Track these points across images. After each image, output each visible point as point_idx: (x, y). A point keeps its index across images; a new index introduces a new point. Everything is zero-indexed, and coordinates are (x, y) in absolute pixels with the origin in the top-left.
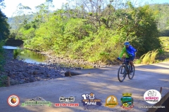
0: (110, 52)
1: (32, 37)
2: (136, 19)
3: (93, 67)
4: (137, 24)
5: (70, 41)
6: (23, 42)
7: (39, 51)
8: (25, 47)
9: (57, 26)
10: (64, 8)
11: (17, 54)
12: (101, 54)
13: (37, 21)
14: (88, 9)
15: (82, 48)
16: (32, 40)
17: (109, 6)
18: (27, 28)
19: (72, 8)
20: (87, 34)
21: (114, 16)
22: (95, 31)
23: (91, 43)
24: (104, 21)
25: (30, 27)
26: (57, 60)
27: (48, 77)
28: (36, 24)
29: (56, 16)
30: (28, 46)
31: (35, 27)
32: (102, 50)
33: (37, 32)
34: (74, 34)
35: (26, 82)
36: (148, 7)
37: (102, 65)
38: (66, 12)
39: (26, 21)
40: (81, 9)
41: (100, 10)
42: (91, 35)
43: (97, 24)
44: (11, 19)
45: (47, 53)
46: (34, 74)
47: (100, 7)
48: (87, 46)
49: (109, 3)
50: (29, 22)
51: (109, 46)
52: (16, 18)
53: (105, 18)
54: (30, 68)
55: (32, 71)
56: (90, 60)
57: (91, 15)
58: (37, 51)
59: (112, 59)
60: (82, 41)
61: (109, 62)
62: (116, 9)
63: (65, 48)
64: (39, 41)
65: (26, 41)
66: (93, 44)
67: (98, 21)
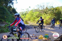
2: (55, 11)
4: (55, 12)
5: (35, 18)
7: (27, 22)
9: (32, 14)
10: (33, 9)
12: (45, 22)
13: (26, 13)
16: (25, 18)
17: (46, 8)
18: (23, 15)
19: (35, 9)
24: (45, 12)
26: (32, 24)
27: (29, 29)
31: (25, 15)
34: (36, 16)
36: (58, 7)
40: (38, 9)
43: (43, 13)
45: (29, 22)
49: (46, 7)
50: (24, 14)
51: (47, 19)
53: (45, 11)
57: (41, 11)
61: (47, 24)
62: (49, 8)
63: (34, 20)
64: (27, 19)
67: (43, 12)
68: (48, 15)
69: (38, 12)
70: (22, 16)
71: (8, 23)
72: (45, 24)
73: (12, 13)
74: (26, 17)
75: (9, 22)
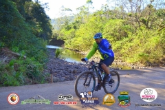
0: (149, 53)
1: (72, 38)
3: (131, 69)
6: (64, 42)
7: (78, 51)
8: (66, 47)
9: (97, 27)
10: (104, 9)
11: (58, 53)
12: (140, 55)
13: (78, 22)
14: (127, 10)
15: (121, 48)
16: (73, 40)
17: (150, 6)
18: (69, 28)
19: (111, 9)
20: (126, 35)
21: (155, 16)
22: (134, 32)
23: (129, 44)
24: (144, 21)
25: (70, 28)
28: (76, 25)
29: (95, 17)
30: (69, 46)
31: (75, 28)
32: (141, 51)
33: (78, 32)
34: (112, 35)
35: (67, 80)
37: (141, 67)
38: (105, 13)
39: (67, 22)
40: (120, 10)
41: (140, 11)
42: (130, 36)
43: (136, 24)
44: (54, 20)
45: (86, 53)
46: (74, 72)
47: (139, 8)
48: (125, 47)
49: (149, 3)
50: (70, 23)
51: (149, 47)
52: (58, 19)
53: (145, 18)
54: (70, 66)
55: (72, 70)
56: (128, 61)
57: (130, 15)
58: (76, 50)
59: (152, 60)
60: (120, 42)
61: (149, 64)
62: (157, 9)
64: (79, 41)
65: (66, 41)
66: (132, 44)
67: (137, 21)
68: (157, 32)
69: (120, 20)
70: (64, 30)
71: (19, 52)
72: (141, 63)
73: (30, 18)
74: (77, 34)
75: (21, 49)
